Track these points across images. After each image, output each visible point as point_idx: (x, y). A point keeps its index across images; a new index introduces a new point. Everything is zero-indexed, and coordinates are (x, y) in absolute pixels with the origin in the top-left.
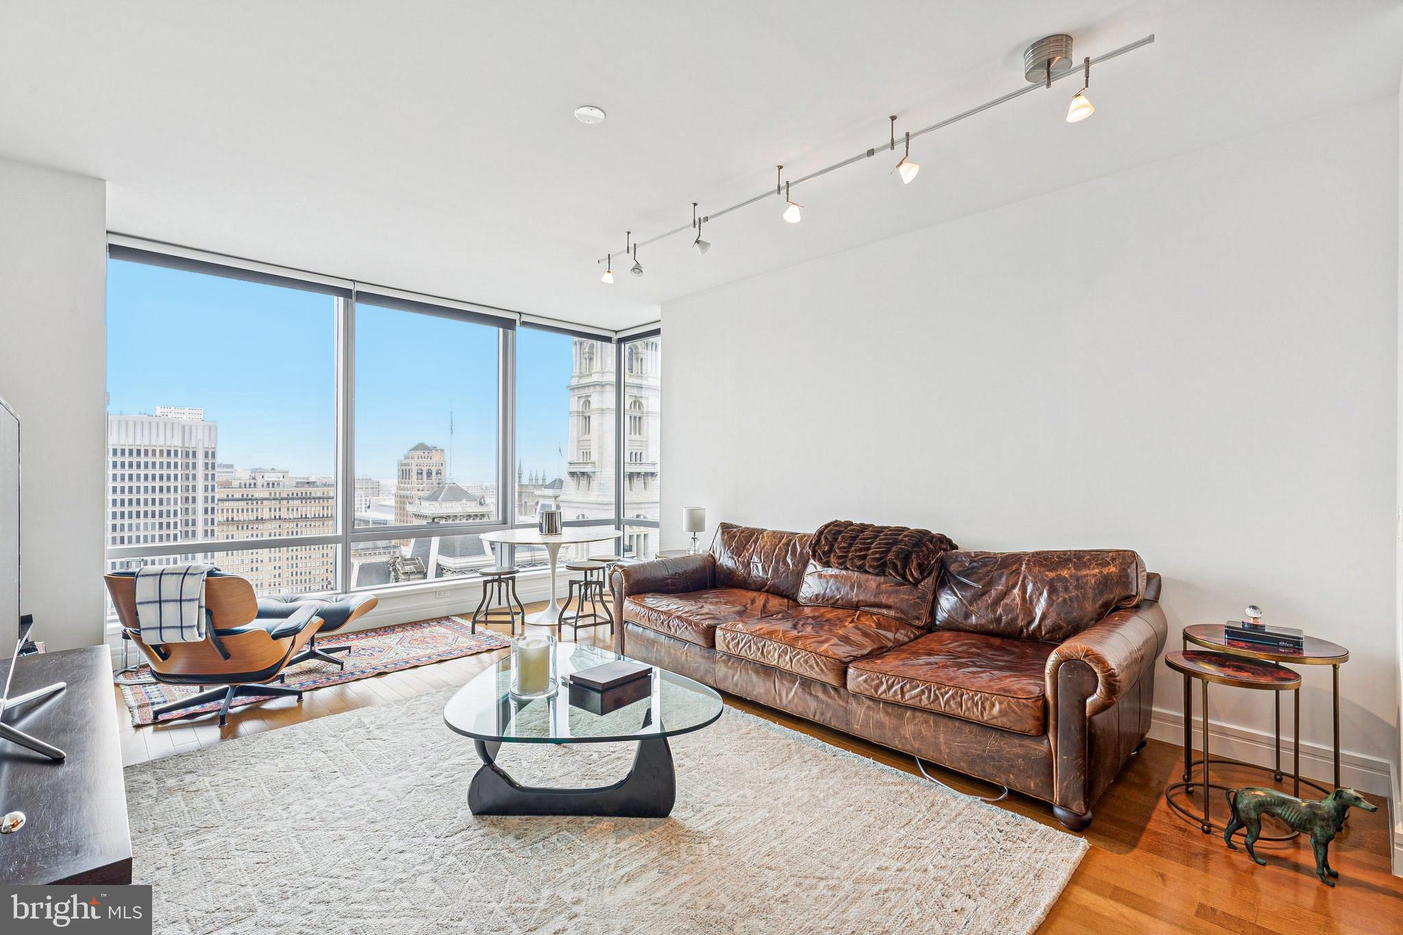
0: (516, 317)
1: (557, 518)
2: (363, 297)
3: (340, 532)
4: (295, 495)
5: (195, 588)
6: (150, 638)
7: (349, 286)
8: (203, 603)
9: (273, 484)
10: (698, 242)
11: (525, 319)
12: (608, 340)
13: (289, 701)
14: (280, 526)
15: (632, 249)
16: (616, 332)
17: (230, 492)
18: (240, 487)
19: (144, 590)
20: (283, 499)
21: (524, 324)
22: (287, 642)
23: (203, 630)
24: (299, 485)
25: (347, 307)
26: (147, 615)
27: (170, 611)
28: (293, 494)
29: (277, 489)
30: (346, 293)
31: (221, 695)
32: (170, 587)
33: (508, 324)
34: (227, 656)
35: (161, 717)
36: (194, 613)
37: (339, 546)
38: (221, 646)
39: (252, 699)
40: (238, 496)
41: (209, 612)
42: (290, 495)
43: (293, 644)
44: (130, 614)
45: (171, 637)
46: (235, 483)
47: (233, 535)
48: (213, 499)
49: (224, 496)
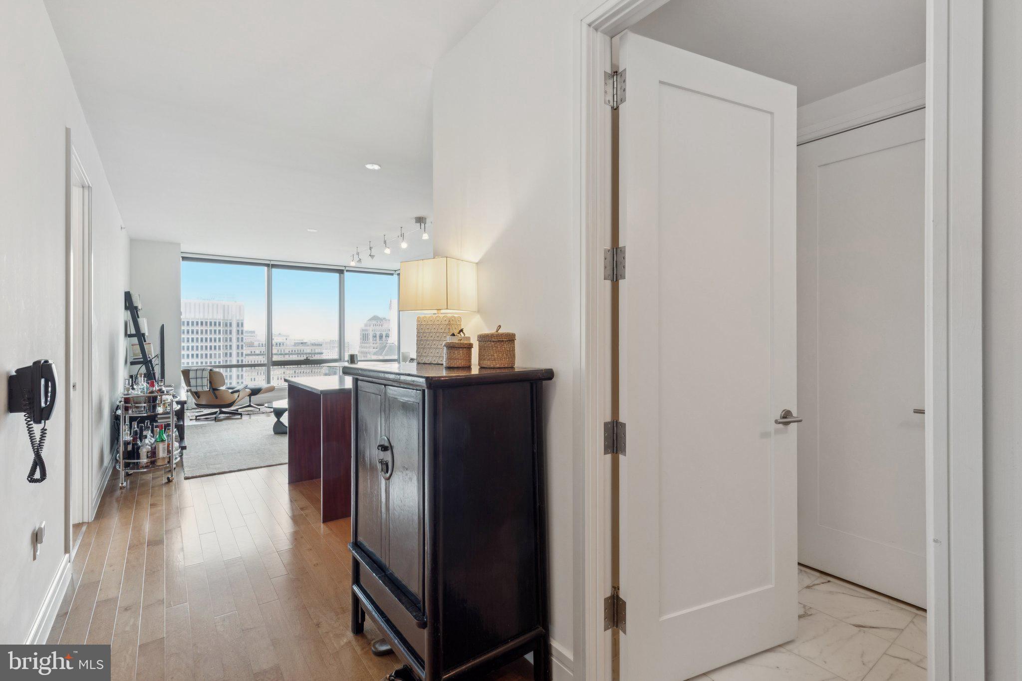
0: (343, 268)
1: (355, 357)
2: (274, 266)
4: (293, 352)
5: (206, 374)
6: (194, 389)
8: (208, 379)
9: (280, 344)
10: (370, 255)
11: (347, 269)
12: (392, 274)
13: (239, 417)
14: (284, 373)
15: (358, 254)
16: (395, 271)
17: (253, 349)
18: (259, 346)
19: (192, 375)
20: (286, 354)
21: (347, 271)
22: (236, 395)
23: (209, 387)
24: (296, 344)
25: (268, 271)
26: (193, 382)
27: (199, 381)
28: (292, 351)
29: (282, 348)
30: (268, 265)
31: (215, 413)
32: (199, 373)
33: (341, 272)
34: (217, 398)
35: (197, 418)
36: (206, 382)
38: (215, 394)
39: (227, 415)
40: (258, 352)
41: (210, 382)
42: (291, 352)
43: (238, 396)
44: (188, 383)
45: (199, 389)
46: (256, 344)
47: (255, 379)
48: (242, 354)
49: (249, 352)
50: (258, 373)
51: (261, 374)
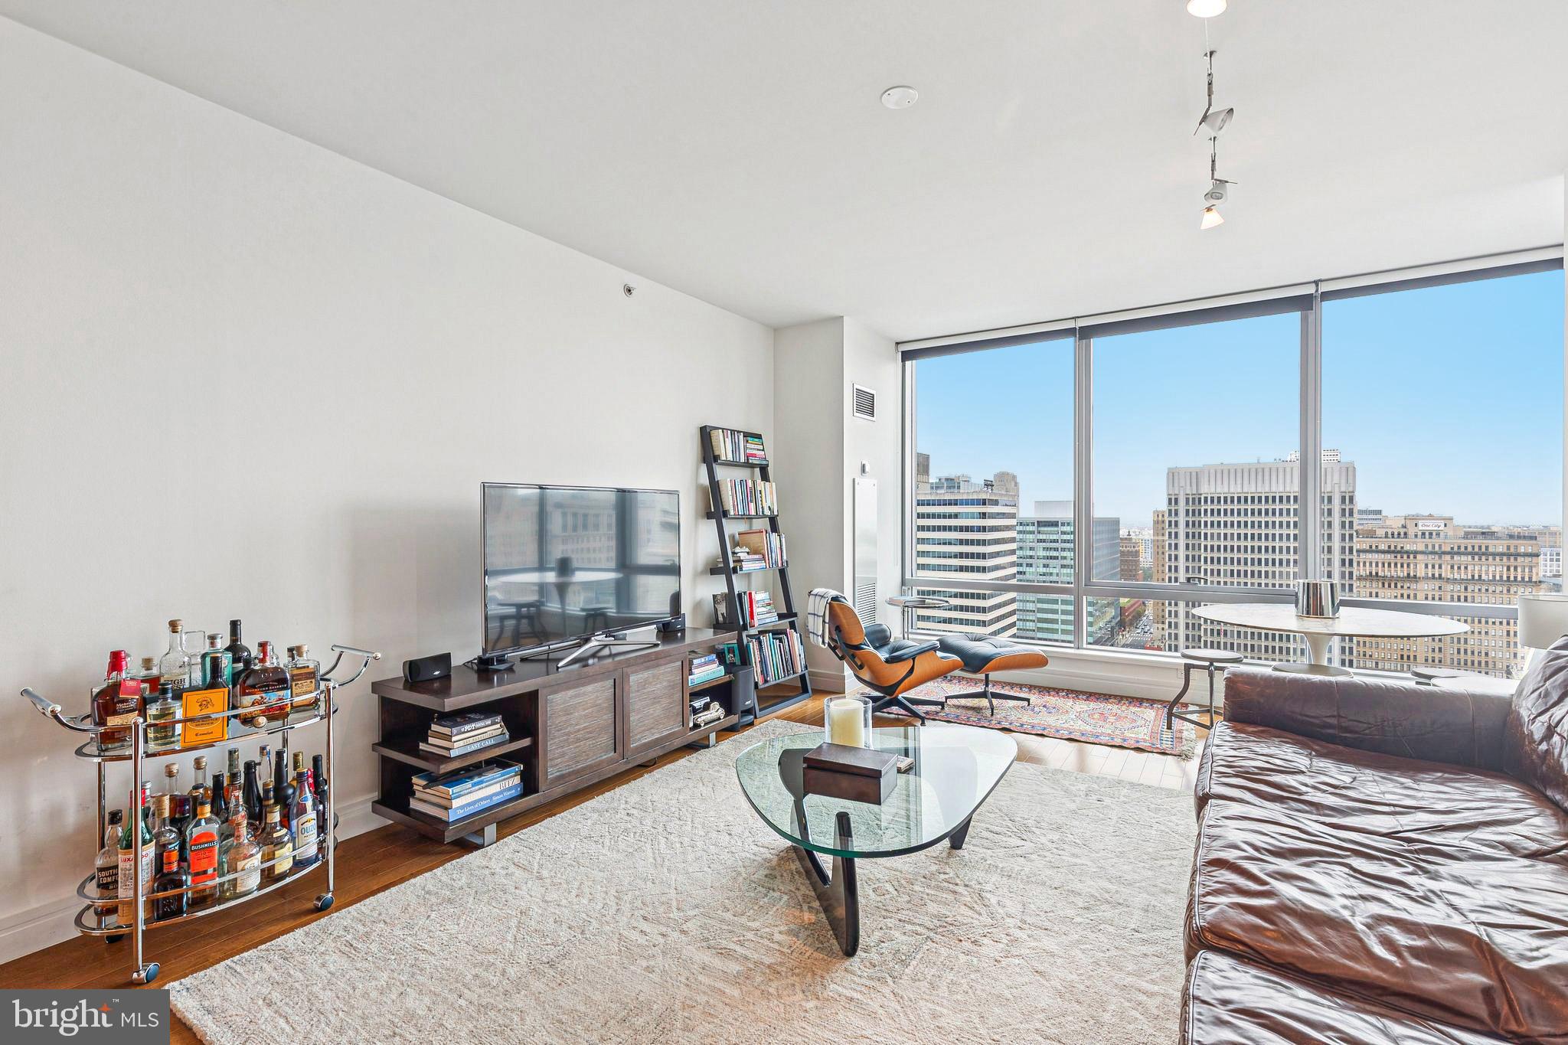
4: (1463, 549)
9: (1431, 534)
14: (1440, 588)
17: (1373, 542)
18: (1386, 537)
20: (1445, 553)
24: (1467, 535)
28: (1459, 547)
29: (1435, 540)
40: (1382, 547)
42: (1456, 549)
46: (1380, 532)
47: (1377, 593)
48: (1351, 549)
49: (1365, 546)
50: (1383, 584)
51: (1390, 586)
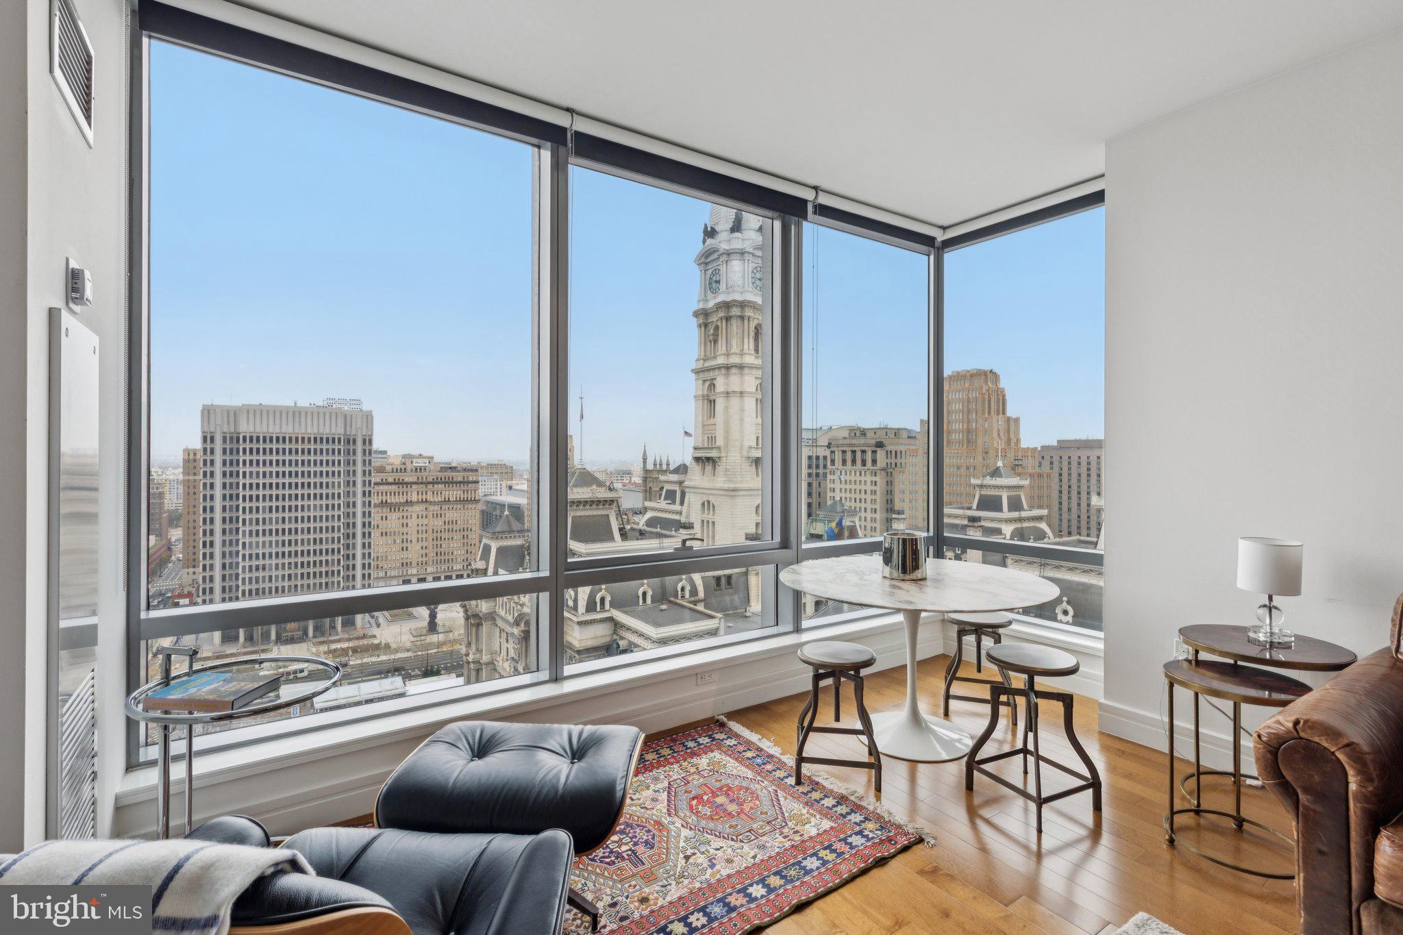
0: (808, 195)
3: (545, 573)
7: (561, 120)
9: (421, 469)
11: (824, 200)
17: (384, 476)
18: (392, 472)
20: (429, 483)
24: (443, 469)
28: (437, 478)
29: (424, 474)
37: (545, 597)
40: (391, 480)
42: (435, 480)
46: (389, 468)
47: (386, 517)
48: (369, 482)
49: (378, 480)
50: (391, 509)
51: (395, 511)
